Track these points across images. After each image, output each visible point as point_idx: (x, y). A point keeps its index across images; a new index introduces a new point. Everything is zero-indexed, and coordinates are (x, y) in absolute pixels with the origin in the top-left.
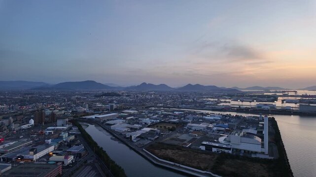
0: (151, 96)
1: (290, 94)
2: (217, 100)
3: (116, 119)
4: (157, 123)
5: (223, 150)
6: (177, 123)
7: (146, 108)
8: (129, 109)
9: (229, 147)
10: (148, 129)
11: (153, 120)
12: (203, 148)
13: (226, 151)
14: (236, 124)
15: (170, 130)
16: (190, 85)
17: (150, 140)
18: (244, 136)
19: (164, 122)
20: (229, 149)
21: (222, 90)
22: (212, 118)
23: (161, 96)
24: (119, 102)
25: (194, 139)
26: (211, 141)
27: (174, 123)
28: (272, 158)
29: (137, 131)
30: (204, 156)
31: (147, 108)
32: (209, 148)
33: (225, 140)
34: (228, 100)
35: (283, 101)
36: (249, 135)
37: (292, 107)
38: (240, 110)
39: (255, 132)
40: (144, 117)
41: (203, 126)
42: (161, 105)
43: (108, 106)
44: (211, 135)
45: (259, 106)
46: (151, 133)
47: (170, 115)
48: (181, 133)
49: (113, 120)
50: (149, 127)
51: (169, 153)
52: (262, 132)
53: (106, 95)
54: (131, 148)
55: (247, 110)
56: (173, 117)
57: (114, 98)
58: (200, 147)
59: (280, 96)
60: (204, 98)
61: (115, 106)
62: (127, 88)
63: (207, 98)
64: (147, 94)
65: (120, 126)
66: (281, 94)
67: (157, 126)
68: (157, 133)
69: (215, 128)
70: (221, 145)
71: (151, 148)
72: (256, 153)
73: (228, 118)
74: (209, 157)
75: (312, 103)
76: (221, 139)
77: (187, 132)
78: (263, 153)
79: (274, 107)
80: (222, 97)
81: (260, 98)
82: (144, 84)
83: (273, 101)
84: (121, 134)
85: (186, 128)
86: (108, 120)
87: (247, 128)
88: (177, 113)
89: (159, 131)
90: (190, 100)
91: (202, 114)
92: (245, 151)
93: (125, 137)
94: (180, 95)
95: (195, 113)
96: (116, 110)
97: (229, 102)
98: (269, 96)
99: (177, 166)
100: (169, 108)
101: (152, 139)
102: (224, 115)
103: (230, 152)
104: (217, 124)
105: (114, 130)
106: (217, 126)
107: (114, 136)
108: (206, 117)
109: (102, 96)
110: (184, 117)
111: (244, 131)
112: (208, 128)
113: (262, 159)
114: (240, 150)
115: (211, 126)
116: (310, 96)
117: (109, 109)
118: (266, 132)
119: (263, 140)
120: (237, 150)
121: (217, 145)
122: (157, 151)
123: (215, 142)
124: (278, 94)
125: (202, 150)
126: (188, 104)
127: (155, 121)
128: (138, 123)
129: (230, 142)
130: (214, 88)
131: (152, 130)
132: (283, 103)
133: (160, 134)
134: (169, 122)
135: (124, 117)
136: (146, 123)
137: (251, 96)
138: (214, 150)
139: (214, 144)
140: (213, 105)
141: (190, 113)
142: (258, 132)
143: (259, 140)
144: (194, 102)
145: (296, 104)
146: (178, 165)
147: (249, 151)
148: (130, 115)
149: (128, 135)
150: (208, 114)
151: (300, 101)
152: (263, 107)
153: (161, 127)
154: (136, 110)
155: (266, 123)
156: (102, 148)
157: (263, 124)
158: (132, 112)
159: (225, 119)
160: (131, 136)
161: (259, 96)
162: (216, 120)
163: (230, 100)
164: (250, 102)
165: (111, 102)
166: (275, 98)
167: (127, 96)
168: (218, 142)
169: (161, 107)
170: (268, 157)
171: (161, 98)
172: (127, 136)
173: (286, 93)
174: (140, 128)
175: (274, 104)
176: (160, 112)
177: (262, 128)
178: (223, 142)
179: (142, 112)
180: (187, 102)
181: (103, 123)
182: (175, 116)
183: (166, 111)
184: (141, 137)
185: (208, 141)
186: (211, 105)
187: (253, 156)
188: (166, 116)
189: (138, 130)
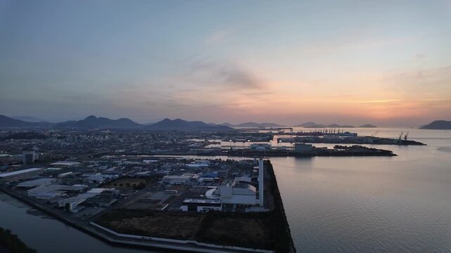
0: (104, 138)
1: (286, 131)
2: (204, 140)
3: (37, 178)
4: (114, 180)
5: (211, 207)
6: (148, 177)
7: (95, 156)
8: (63, 160)
9: (218, 202)
10: (99, 190)
11: (107, 176)
12: (185, 208)
13: (215, 208)
14: (227, 171)
15: (135, 188)
16: (167, 120)
17: (103, 207)
18: (236, 186)
19: (127, 177)
20: (219, 205)
21: (211, 127)
22: (198, 165)
23: (121, 137)
24: (43, 148)
25: (173, 197)
26: (195, 198)
27: (143, 177)
28: (268, 210)
29: (80, 195)
30: (186, 219)
31: (98, 156)
32: (192, 207)
33: (213, 193)
34: (217, 141)
35: (278, 140)
36: (242, 184)
37: (288, 147)
38: (232, 152)
39: (249, 180)
40: (91, 172)
41: (185, 177)
42: (121, 151)
43: (22, 156)
44: (196, 188)
45: (253, 147)
46: (104, 196)
47: (136, 165)
48: (154, 190)
49: (33, 179)
50: (100, 186)
51: (135, 222)
52: (257, 179)
53: (16, 136)
54: (68, 224)
55: (239, 153)
56: (141, 168)
57: (33, 142)
58: (181, 207)
59: (276, 134)
60: (188, 138)
61: (35, 156)
62: (60, 125)
63: (192, 138)
64: (97, 135)
65: (45, 189)
66: (277, 132)
67: (115, 185)
68: (115, 195)
69: (201, 179)
70: (208, 201)
71: (104, 219)
72: (250, 206)
73: (217, 164)
74: (192, 219)
75: (307, 142)
76: (209, 193)
77: (163, 188)
78: (258, 205)
79: (269, 147)
80: (210, 136)
81: (254, 136)
82: (92, 118)
83: (268, 140)
84: (48, 203)
85: (161, 182)
86: (22, 181)
87: (240, 175)
88: (147, 162)
89: (118, 191)
90: (167, 143)
91: (185, 161)
92: (237, 205)
93: (57, 207)
94: (153, 136)
95: (174, 161)
96: (38, 163)
97: (219, 143)
98: (264, 135)
99: (146, 241)
100: (136, 154)
101: (106, 205)
102: (212, 161)
103: (220, 209)
104: (204, 173)
105: (35, 197)
106: (205, 175)
107: (35, 207)
108: (190, 165)
109: (9, 138)
110: (159, 168)
111: (237, 179)
112: (192, 180)
113: (256, 213)
114: (232, 205)
115: (196, 176)
116: (305, 134)
117: (24, 161)
118: (261, 179)
119: (257, 189)
120: (227, 205)
121: (204, 202)
122: (114, 223)
123: (200, 198)
124: (273, 132)
125: (185, 212)
126: (165, 148)
127: (111, 176)
128: (81, 182)
129: (219, 195)
130: (200, 125)
131: (106, 192)
132: (278, 142)
133: (119, 195)
134: (135, 177)
135: (55, 174)
136: (95, 181)
137: (244, 135)
138: (200, 209)
139: (199, 201)
140: (199, 148)
141: (167, 160)
142: (253, 179)
143: (253, 188)
144: (174, 145)
145: (291, 143)
146: (148, 238)
147: (242, 205)
148: (66, 169)
149: (62, 203)
150: (192, 160)
151: (296, 140)
152: (257, 148)
153: (121, 185)
154: (77, 160)
155: (261, 168)
156: (8, 231)
157: (258, 170)
158: (69, 164)
159: (214, 166)
160: (68, 205)
161: (253, 135)
162: (203, 168)
163: (220, 141)
164: (244, 142)
165: (28, 148)
166: (270, 137)
167: (58, 138)
168: (205, 198)
169: (122, 153)
170: (263, 210)
171: (121, 141)
172: (60, 206)
173: (282, 130)
174: (85, 190)
175: (269, 143)
176: (120, 162)
177: (257, 174)
178: (212, 197)
179: (89, 164)
180: (163, 144)
181: (10, 187)
182: (145, 166)
183: (129, 160)
184: (86, 204)
185: (192, 198)
186: (196, 147)
187: (247, 210)
188: (130, 167)
189: (82, 193)
